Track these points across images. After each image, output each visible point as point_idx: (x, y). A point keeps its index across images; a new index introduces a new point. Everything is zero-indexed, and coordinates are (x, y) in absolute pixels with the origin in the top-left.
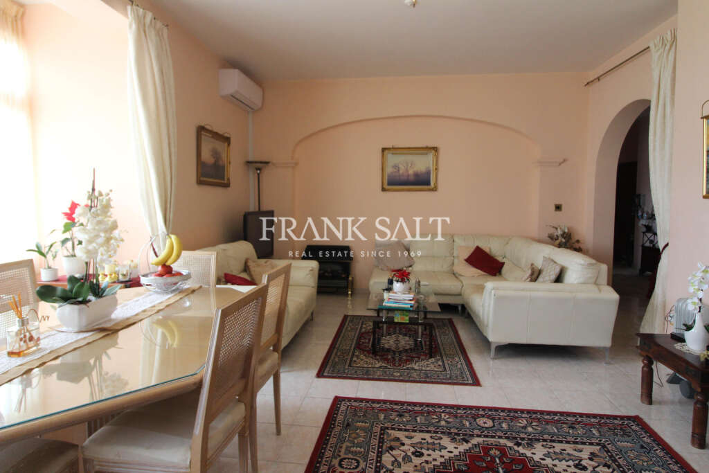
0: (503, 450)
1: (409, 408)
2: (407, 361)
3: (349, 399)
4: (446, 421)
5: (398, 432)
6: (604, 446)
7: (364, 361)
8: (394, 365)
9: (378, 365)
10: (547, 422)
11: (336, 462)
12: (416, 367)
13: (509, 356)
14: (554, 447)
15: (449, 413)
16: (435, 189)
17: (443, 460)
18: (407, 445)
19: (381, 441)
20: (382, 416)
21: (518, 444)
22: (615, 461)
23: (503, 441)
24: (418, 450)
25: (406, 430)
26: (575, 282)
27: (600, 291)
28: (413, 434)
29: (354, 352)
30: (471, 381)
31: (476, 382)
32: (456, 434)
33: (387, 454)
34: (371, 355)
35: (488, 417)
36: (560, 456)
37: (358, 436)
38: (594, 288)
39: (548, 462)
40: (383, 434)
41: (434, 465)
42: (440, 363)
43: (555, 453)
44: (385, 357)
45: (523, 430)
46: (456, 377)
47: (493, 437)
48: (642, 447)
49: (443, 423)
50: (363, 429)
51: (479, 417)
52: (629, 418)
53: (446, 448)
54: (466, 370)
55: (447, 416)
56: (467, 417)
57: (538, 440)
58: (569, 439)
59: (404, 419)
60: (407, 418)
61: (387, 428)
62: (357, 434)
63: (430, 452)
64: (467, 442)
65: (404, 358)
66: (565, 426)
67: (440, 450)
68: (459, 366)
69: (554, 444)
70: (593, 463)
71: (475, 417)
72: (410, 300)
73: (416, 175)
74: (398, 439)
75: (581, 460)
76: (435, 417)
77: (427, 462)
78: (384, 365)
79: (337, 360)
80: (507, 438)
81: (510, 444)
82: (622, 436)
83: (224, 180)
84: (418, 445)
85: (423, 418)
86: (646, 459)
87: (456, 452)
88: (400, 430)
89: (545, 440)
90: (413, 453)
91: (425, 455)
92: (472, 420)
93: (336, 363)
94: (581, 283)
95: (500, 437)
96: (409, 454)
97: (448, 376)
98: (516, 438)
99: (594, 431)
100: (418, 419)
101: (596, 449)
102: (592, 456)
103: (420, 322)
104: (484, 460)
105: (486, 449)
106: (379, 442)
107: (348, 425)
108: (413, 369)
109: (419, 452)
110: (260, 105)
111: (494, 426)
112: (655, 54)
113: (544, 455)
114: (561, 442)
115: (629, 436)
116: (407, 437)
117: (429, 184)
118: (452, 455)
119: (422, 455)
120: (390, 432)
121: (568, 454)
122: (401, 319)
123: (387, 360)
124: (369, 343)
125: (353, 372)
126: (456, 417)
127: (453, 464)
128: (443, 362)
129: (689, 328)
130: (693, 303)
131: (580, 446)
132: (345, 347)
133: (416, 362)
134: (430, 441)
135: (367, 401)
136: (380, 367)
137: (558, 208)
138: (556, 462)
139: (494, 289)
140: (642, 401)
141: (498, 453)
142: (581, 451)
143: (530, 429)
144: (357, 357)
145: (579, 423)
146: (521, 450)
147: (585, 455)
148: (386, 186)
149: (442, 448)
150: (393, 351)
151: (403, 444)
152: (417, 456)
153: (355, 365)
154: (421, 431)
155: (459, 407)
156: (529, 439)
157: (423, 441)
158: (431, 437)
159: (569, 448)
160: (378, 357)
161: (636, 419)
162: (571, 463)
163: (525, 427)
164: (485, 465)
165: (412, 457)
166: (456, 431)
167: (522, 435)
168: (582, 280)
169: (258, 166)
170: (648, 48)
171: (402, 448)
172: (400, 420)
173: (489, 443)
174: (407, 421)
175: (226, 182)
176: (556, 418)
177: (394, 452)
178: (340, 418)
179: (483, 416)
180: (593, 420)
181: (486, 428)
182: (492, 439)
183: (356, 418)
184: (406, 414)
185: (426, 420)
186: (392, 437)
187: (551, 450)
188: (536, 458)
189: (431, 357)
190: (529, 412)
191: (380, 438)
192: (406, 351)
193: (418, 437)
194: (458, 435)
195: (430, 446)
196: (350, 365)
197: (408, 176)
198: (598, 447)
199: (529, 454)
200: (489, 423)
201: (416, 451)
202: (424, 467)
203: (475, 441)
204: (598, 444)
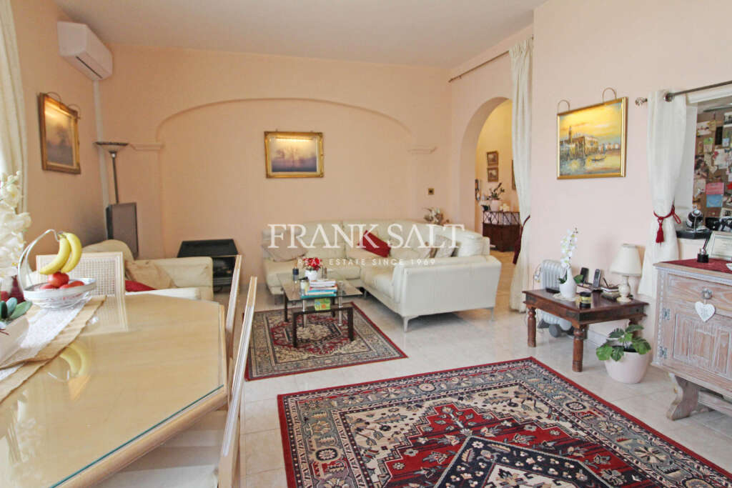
0: (451, 406)
1: (356, 390)
2: (331, 348)
3: (294, 395)
4: (395, 394)
5: (357, 414)
6: (521, 385)
7: (290, 356)
8: (321, 353)
9: (305, 356)
10: (474, 376)
11: (313, 457)
12: (344, 352)
13: (418, 328)
14: (487, 394)
15: (394, 386)
16: (321, 176)
17: (410, 428)
18: (373, 423)
19: (346, 426)
20: (335, 403)
21: (461, 399)
22: (533, 394)
23: (449, 399)
24: (384, 424)
25: (364, 410)
26: (469, 255)
27: (487, 260)
28: (372, 412)
29: (273, 349)
30: (397, 355)
31: (403, 356)
32: (409, 403)
33: (358, 436)
34: (292, 348)
35: (427, 382)
36: (494, 400)
37: (322, 428)
38: (483, 258)
39: (489, 407)
40: (345, 419)
41: (404, 434)
42: (363, 344)
43: (490, 399)
44: (308, 348)
45: (459, 387)
46: (383, 353)
47: (439, 397)
48: (545, 379)
49: (393, 396)
50: (323, 419)
51: (420, 384)
52: (527, 360)
53: (406, 417)
54: (389, 346)
55: (394, 389)
56: (410, 386)
57: (473, 392)
58: (495, 385)
59: (357, 401)
60: (358, 399)
61: (346, 413)
62: (319, 425)
63: (395, 423)
64: (421, 407)
65: (327, 345)
66: (487, 375)
67: (403, 420)
68: (381, 344)
69: (486, 392)
70: (519, 399)
71: (417, 385)
72: (333, 287)
73: (302, 161)
74: (360, 420)
75: (511, 400)
76: (383, 392)
77: (396, 433)
78: (310, 355)
79: (259, 359)
80: (450, 396)
81: (455, 400)
82: (528, 374)
83: (72, 164)
84: (382, 421)
85: (373, 396)
86: (551, 388)
87: (416, 418)
88: (358, 411)
89: (479, 391)
90: (381, 429)
91: (392, 428)
92: (416, 388)
93: (260, 363)
94: (474, 255)
95: (444, 396)
96: (378, 430)
97: (376, 354)
98: (457, 394)
99: (509, 375)
100: (369, 397)
101: (516, 388)
102: (517, 394)
103: (340, 307)
104: (441, 419)
105: (439, 409)
106: (345, 427)
107: (306, 419)
108: (341, 354)
109: (385, 426)
110: (110, 72)
111: (435, 388)
112: (513, 58)
113: (484, 402)
114: (490, 389)
115: (533, 373)
116: (368, 416)
117: (314, 170)
118: (414, 421)
119: (389, 428)
120: (350, 415)
121: (500, 397)
122: (323, 306)
123: (311, 350)
124: (284, 337)
125: (283, 368)
126: (400, 388)
127: (419, 428)
128: (364, 342)
129: (562, 281)
130: (566, 262)
131: (505, 389)
132: (260, 346)
133: (341, 346)
134: (390, 414)
135: (313, 392)
136: (309, 358)
137: (431, 192)
138: (495, 405)
139: (407, 267)
140: (529, 345)
141: (449, 410)
142: (507, 392)
143: (463, 385)
144: (280, 352)
145: (496, 371)
146: (464, 402)
147: (511, 395)
148: (271, 173)
149: (404, 417)
150: (314, 341)
151: (368, 423)
152: (385, 430)
153: (281, 362)
154: (378, 408)
155: (399, 379)
156: (467, 393)
157: (384, 416)
158: (389, 411)
159: (498, 392)
160: (301, 349)
161: (531, 359)
162: (505, 403)
163: (459, 384)
164: (444, 422)
165: (381, 432)
166: (407, 400)
167: (461, 391)
168: (473, 253)
169: (113, 149)
170: (507, 52)
171: (368, 427)
172: (354, 403)
173: (439, 403)
174: (361, 402)
175: (75, 167)
176: (478, 371)
177: (363, 433)
178: (293, 414)
179: (423, 382)
180: (504, 367)
181: (431, 392)
182: (439, 400)
183: (310, 410)
184: (356, 396)
185: (377, 397)
186: (355, 419)
187: (487, 397)
188: (480, 406)
189: (352, 340)
190: (456, 370)
191: (344, 424)
192: (326, 338)
193: (378, 414)
194: (411, 403)
195: (392, 419)
196: (276, 362)
197: (293, 162)
198: (518, 386)
199: (473, 405)
200: (431, 387)
201: (383, 427)
202: (396, 438)
203: (427, 404)
204: (516, 384)
